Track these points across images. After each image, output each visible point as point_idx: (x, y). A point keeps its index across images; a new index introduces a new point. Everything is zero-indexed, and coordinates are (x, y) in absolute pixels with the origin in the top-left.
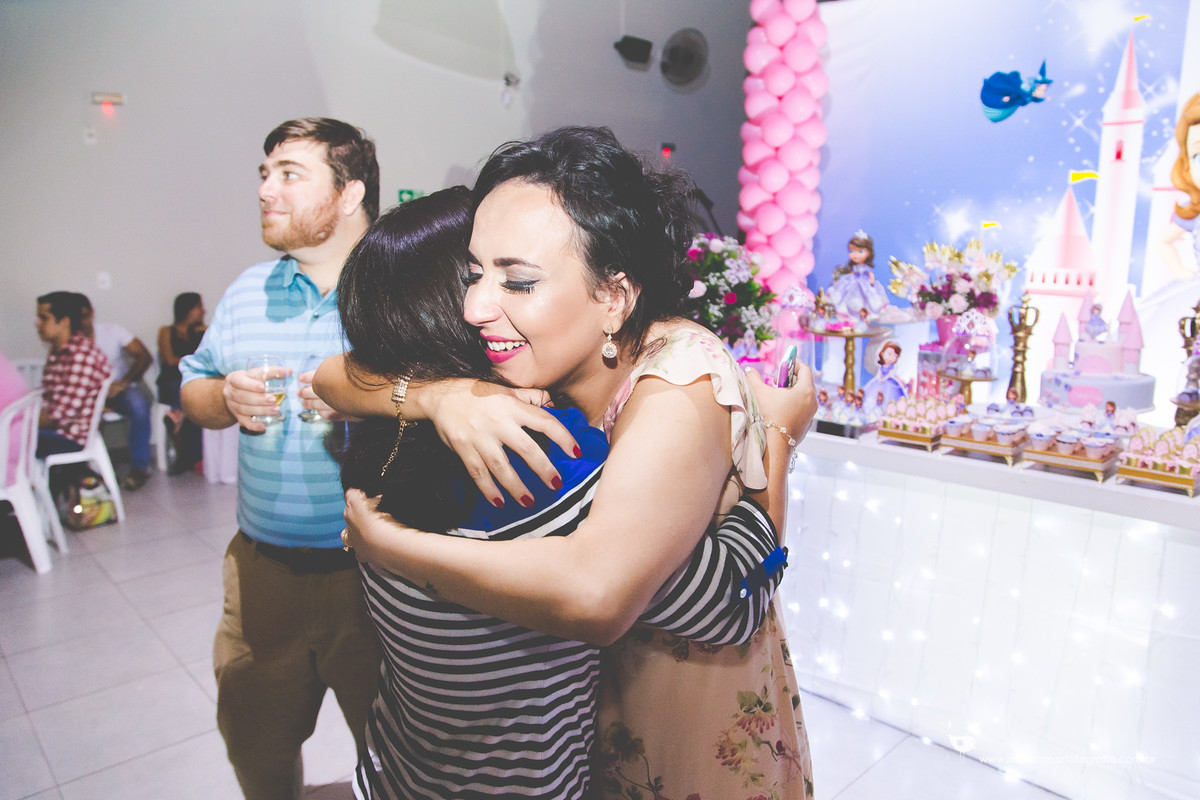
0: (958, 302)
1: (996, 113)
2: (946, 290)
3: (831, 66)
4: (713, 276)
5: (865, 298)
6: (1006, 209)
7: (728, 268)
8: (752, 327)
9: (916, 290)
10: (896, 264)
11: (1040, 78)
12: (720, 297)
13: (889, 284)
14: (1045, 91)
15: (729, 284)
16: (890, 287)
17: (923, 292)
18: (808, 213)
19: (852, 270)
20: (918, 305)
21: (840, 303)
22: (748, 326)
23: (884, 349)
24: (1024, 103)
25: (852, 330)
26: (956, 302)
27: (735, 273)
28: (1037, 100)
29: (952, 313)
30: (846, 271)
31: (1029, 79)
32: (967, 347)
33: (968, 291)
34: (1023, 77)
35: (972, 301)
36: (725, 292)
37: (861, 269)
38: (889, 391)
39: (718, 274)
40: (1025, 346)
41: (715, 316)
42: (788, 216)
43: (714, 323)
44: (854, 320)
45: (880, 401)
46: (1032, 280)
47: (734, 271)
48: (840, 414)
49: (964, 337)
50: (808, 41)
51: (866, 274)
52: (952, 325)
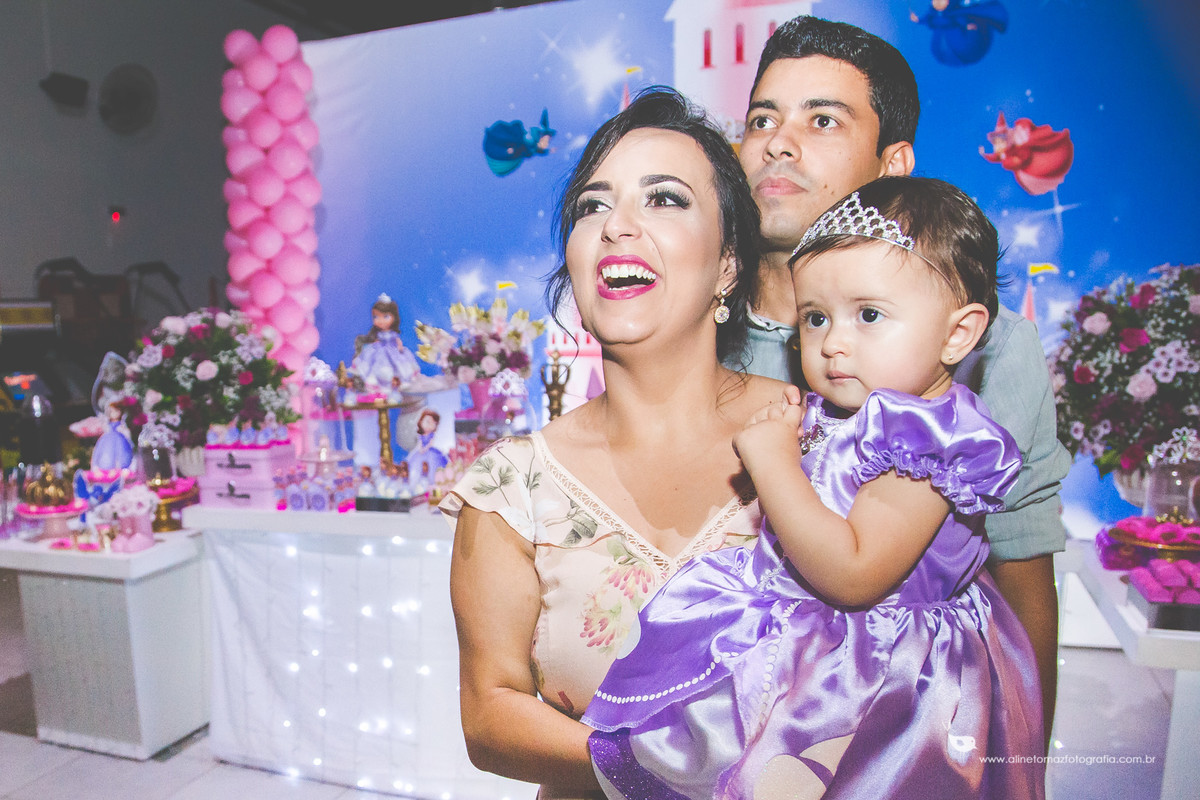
0: (489, 364)
1: (502, 166)
2: (477, 352)
3: (318, 114)
4: (223, 355)
5: (395, 367)
6: (521, 268)
7: (238, 345)
8: (272, 409)
9: (445, 355)
10: (422, 329)
11: (542, 128)
12: (234, 378)
13: (417, 350)
14: (549, 142)
15: (242, 362)
16: (418, 353)
17: (452, 356)
18: (308, 281)
19: (376, 337)
20: (450, 370)
21: (368, 374)
22: (267, 408)
23: (422, 419)
24: (529, 155)
25: (385, 402)
26: (488, 364)
27: (248, 350)
28: (543, 152)
29: (485, 376)
30: (368, 341)
31: (532, 129)
32: (505, 408)
33: (498, 351)
34: (527, 128)
35: (504, 362)
36: (239, 371)
37: (388, 336)
38: (432, 460)
39: (229, 352)
40: (560, 405)
41: (231, 400)
42: (286, 286)
43: (230, 407)
44: (386, 390)
45: (425, 472)
46: (554, 342)
47: (246, 347)
48: (386, 488)
49: (500, 399)
50: (293, 86)
51: (393, 342)
52: (486, 388)
